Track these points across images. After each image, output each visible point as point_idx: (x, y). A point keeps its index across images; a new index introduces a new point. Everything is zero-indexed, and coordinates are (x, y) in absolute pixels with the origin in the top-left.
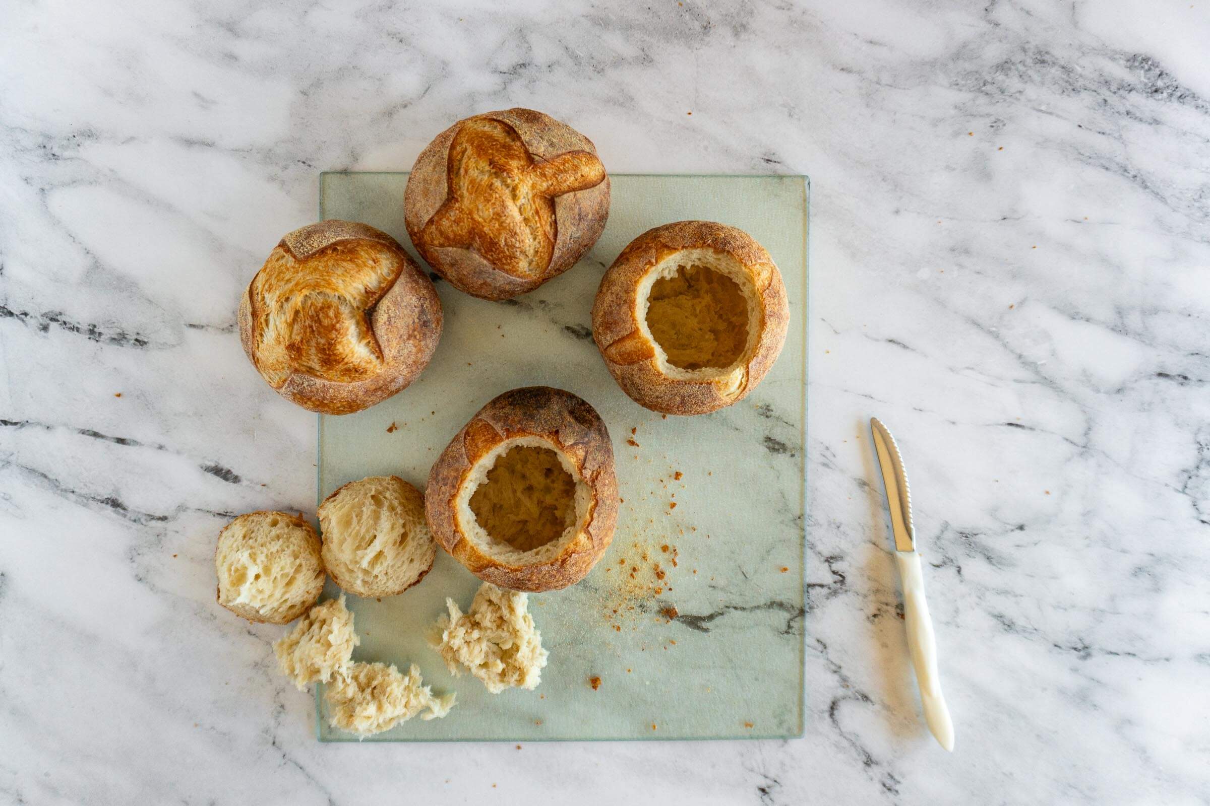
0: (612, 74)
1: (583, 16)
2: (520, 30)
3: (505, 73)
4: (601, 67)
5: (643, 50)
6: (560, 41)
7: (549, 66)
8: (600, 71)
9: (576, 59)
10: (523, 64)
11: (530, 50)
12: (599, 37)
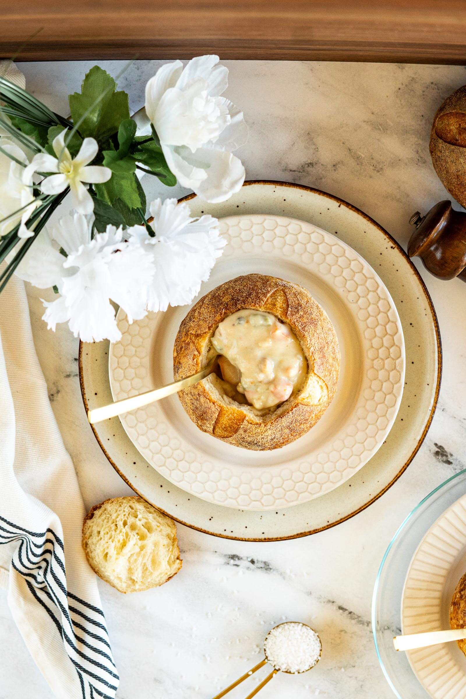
0: (389, 172)
1: (364, 122)
2: (308, 134)
3: (294, 171)
4: (381, 166)
5: (417, 152)
6: (343, 143)
7: (334, 166)
8: (379, 170)
9: (358, 159)
10: (311, 163)
11: (317, 151)
12: (379, 140)
